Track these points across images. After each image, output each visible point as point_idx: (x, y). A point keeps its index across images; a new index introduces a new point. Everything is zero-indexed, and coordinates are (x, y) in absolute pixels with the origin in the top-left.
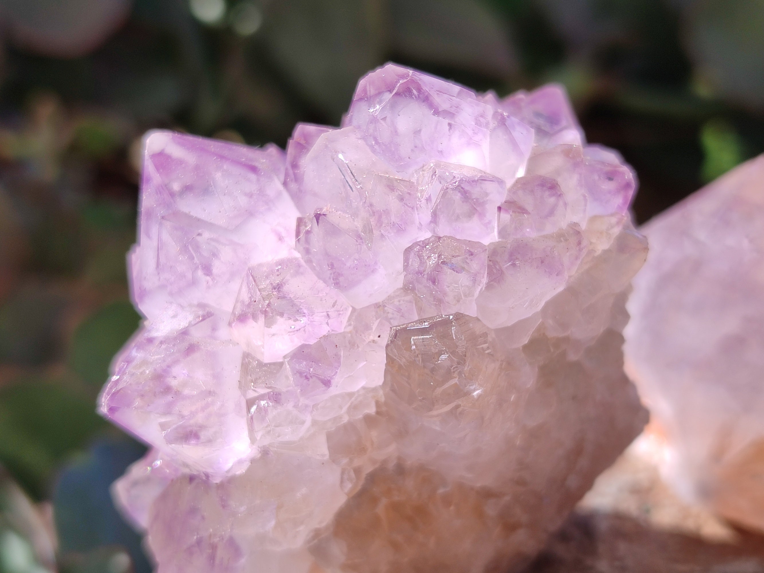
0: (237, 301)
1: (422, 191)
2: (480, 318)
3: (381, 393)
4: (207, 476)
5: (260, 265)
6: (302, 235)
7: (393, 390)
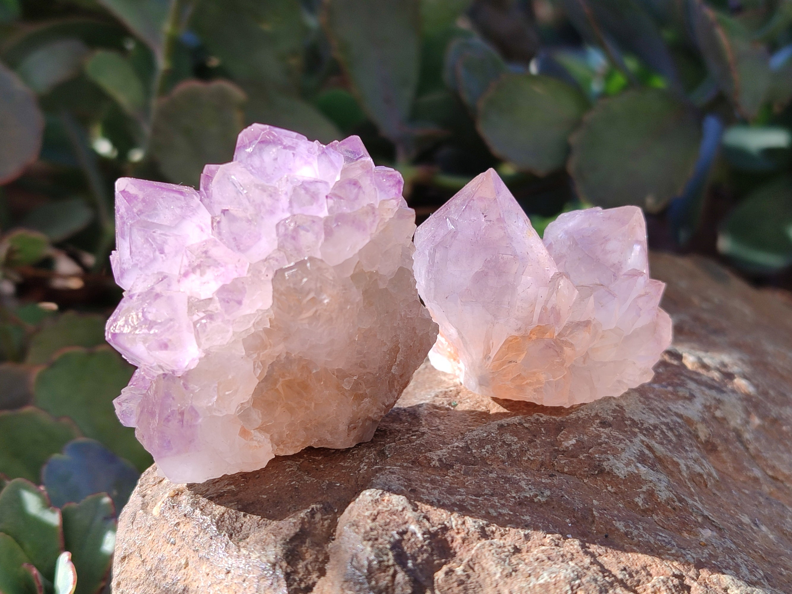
0: (181, 267)
1: (282, 191)
2: (324, 259)
3: (272, 312)
4: (173, 372)
5: (192, 245)
6: (215, 224)
7: (279, 308)
